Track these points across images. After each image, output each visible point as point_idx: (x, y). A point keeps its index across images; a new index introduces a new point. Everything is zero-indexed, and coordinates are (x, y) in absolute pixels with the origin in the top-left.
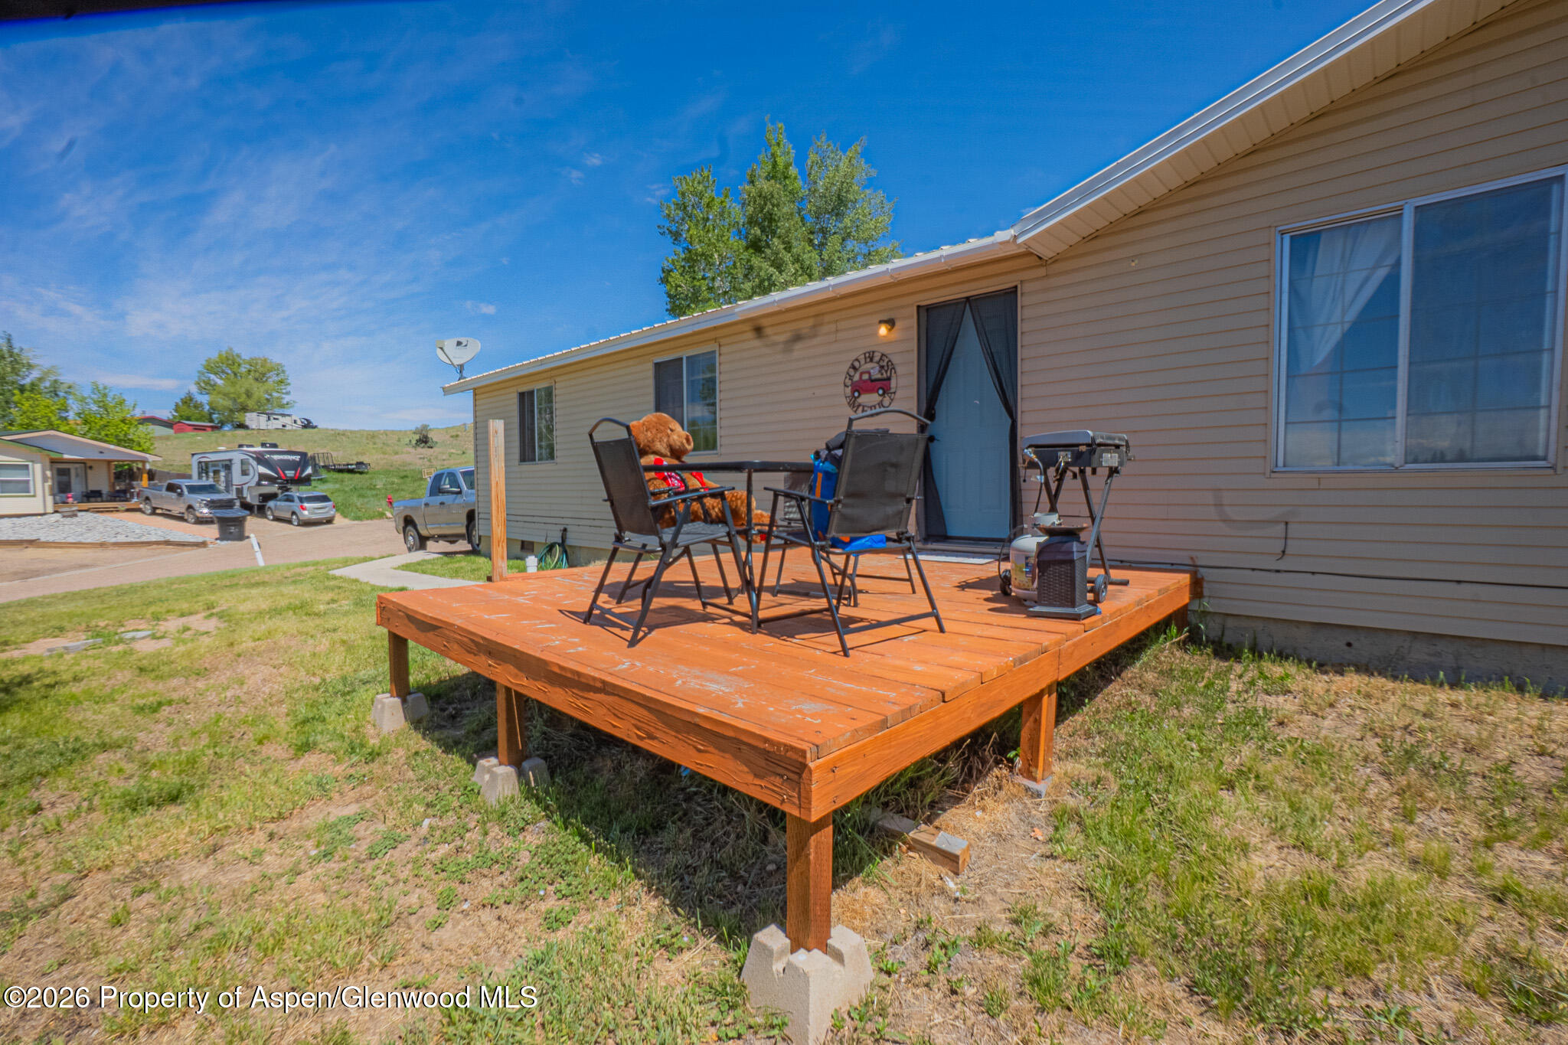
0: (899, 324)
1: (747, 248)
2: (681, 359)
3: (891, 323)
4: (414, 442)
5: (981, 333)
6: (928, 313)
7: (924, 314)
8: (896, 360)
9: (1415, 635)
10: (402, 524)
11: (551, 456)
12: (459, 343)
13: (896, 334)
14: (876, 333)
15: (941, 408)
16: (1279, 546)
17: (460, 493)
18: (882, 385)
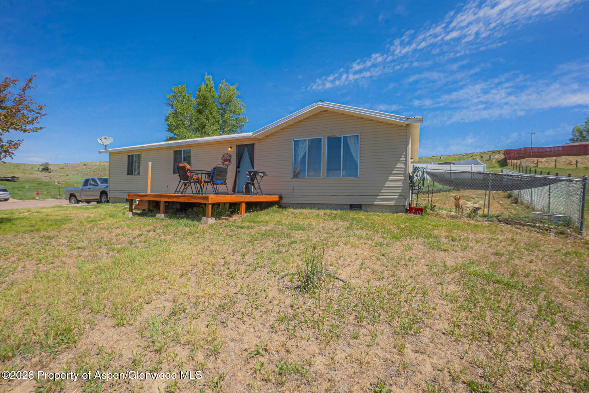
0: (233, 148)
1: (197, 112)
2: (181, 150)
3: (231, 147)
4: (40, 170)
5: (248, 151)
6: (239, 146)
7: (238, 146)
8: (232, 155)
9: (309, 204)
10: (69, 196)
11: (139, 174)
12: (105, 138)
13: (232, 150)
14: (228, 149)
15: (241, 165)
16: (292, 191)
17: (98, 185)
18: (229, 160)
